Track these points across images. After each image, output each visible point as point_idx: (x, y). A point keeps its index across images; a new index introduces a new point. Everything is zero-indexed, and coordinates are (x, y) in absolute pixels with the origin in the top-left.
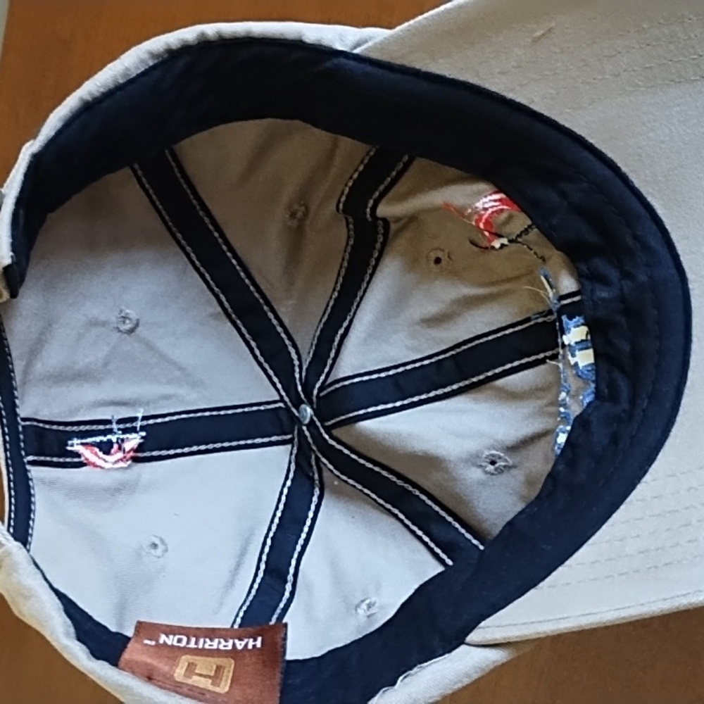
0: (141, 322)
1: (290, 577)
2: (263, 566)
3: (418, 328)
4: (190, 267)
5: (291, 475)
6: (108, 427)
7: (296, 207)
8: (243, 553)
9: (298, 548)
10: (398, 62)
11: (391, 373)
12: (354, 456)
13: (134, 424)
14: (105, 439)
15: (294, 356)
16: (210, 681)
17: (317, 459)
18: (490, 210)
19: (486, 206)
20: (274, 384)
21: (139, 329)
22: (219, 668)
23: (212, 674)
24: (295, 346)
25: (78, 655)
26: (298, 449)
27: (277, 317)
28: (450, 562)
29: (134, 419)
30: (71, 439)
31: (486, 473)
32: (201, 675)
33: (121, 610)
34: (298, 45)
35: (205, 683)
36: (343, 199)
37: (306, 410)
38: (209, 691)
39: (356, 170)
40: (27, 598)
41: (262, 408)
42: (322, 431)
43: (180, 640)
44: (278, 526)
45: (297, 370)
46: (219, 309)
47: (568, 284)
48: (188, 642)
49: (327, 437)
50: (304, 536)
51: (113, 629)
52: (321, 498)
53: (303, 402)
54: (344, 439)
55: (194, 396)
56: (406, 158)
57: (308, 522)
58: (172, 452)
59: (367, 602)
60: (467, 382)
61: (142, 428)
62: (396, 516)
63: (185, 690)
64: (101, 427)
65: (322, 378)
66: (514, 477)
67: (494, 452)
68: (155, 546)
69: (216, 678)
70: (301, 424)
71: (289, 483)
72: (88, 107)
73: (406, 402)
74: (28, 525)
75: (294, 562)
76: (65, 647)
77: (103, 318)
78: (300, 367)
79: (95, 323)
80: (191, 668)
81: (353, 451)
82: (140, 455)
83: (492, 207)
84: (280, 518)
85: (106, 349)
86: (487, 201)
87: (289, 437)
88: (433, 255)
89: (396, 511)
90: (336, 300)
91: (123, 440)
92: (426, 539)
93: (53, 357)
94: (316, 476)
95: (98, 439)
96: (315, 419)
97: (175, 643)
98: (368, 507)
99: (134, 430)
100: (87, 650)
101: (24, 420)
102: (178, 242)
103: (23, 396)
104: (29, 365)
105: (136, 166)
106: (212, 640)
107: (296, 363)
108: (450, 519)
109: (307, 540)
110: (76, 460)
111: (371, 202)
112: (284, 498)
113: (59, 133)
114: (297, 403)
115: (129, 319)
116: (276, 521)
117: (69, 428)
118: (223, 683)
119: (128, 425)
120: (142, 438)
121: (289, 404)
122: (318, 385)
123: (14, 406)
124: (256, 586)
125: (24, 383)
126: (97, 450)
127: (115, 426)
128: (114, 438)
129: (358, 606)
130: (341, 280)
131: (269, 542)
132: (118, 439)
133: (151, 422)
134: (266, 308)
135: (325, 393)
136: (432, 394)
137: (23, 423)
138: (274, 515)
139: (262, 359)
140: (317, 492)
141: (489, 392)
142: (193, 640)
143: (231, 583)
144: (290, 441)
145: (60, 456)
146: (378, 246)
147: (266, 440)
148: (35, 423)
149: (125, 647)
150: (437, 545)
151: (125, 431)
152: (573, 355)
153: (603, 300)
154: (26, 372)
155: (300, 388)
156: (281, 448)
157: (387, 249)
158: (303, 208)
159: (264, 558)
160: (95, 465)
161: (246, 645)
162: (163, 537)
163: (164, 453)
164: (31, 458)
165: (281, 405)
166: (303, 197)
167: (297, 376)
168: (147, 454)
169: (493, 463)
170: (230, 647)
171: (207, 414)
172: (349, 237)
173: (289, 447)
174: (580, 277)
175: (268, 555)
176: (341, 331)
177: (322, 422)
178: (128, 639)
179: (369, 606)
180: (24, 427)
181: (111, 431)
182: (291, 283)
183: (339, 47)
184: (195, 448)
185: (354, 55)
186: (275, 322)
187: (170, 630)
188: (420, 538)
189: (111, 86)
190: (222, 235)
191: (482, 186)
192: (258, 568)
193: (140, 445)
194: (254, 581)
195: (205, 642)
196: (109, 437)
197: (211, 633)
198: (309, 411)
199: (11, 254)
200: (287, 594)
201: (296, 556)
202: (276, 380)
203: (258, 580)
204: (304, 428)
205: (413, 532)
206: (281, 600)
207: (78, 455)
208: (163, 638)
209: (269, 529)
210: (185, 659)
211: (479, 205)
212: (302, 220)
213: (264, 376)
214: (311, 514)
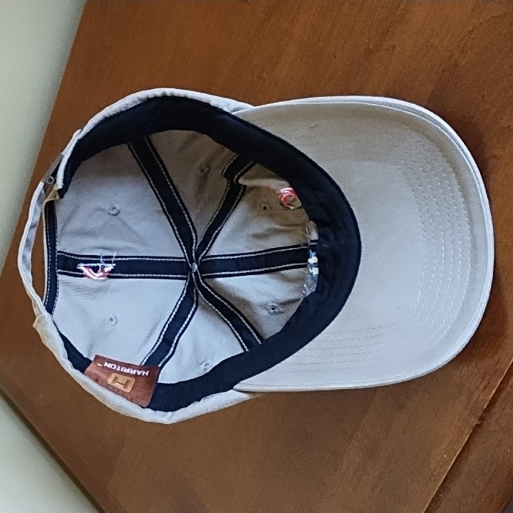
0: (122, 211)
1: (173, 345)
2: (162, 337)
3: (251, 238)
4: (149, 187)
5: (184, 295)
6: (98, 259)
7: (204, 167)
8: (154, 329)
9: (180, 331)
10: (251, 122)
11: (236, 257)
12: (212, 293)
13: (111, 259)
14: (95, 265)
15: (194, 237)
16: (123, 386)
17: (197, 291)
18: (287, 195)
19: (285, 192)
20: (183, 250)
21: (120, 214)
22: (128, 381)
23: (125, 383)
24: (195, 233)
25: (67, 366)
26: (189, 284)
27: (189, 217)
28: (247, 350)
29: (111, 257)
30: (79, 263)
31: (270, 313)
32: (119, 383)
33: (90, 348)
34: (207, 105)
35: (121, 387)
36: (225, 171)
37: (195, 266)
38: (121, 390)
39: (230, 162)
40: (49, 338)
41: (175, 260)
42: (200, 278)
43: (113, 367)
44: (173, 319)
45: (194, 245)
46: (161, 209)
47: (314, 236)
48: (117, 367)
49: (201, 281)
50: (184, 326)
51: (85, 356)
52: (196, 309)
53: (194, 262)
54: (209, 284)
55: (142, 249)
56: (252, 162)
57: (188, 320)
58: (127, 275)
59: (205, 363)
60: (269, 269)
61: (115, 262)
62: (228, 324)
63: (111, 388)
64: (95, 259)
65: (204, 252)
66: (282, 317)
67: (274, 304)
68: (112, 320)
69: (126, 385)
70: (192, 272)
71: (182, 299)
72: (106, 120)
73: (240, 272)
74: (54, 302)
75: (176, 338)
76: (63, 362)
77: (103, 207)
78: (196, 243)
79: (99, 209)
80: (116, 379)
81: (213, 290)
82: (111, 275)
83: (287, 193)
84: (175, 316)
85: (102, 222)
86: (286, 190)
87: (186, 276)
88: (263, 205)
89: (229, 322)
90: (217, 215)
91: (104, 267)
92: (240, 338)
93: (76, 223)
94: (195, 298)
95: (92, 265)
96: (198, 271)
97: (111, 368)
98: (217, 317)
99: (110, 262)
100: (72, 364)
101: (59, 252)
102: (145, 174)
103: (60, 240)
104: (65, 225)
105: (130, 143)
106: (133, 370)
107: (195, 241)
108: (252, 331)
109: (185, 328)
110: (80, 274)
111: (236, 177)
112: (178, 306)
113: (92, 131)
114: (192, 261)
115: (116, 209)
116: (173, 316)
117: (79, 258)
118: (128, 388)
119: (108, 260)
120: (114, 267)
121: (188, 261)
122: (202, 255)
123: (55, 245)
124: (157, 346)
125: (61, 235)
126: (91, 270)
127: (101, 260)
128: (100, 265)
129: (201, 364)
130: (221, 206)
131: (167, 326)
132: (102, 266)
133: (120, 259)
134: (184, 212)
135: (204, 260)
136: (253, 271)
137: (58, 254)
138: (172, 314)
139: (178, 236)
140: (194, 306)
141: (277, 275)
142: (119, 367)
143: (145, 342)
144: (186, 279)
145: (73, 271)
146: (240, 194)
147: (174, 276)
148: (64, 254)
149: (89, 365)
150: (244, 342)
151: (106, 262)
152: (311, 269)
153: (325, 248)
154: (62, 229)
155: (194, 255)
156: (181, 281)
157: (243, 197)
158: (208, 169)
159: (163, 333)
160: (89, 277)
161: (141, 374)
162: (117, 316)
163: (123, 275)
164: (59, 270)
165: (184, 260)
166: (208, 164)
167: (194, 248)
168: (115, 275)
169: (273, 309)
170: (134, 373)
171: (148, 259)
172: (227, 187)
173: (185, 281)
174: (320, 235)
175: (165, 332)
176: (217, 232)
177: (201, 273)
178: (90, 362)
179: (206, 365)
180: (58, 255)
181: (99, 262)
182: (198, 202)
183: (226, 109)
184: (139, 275)
185: (231, 115)
186: (187, 219)
187: (110, 361)
188: (237, 337)
189: (119, 111)
190: (167, 174)
191: (284, 182)
192: (159, 338)
193: (112, 270)
194: (156, 343)
195: (124, 369)
196: (98, 264)
197: (128, 366)
198: (196, 267)
199: (63, 184)
200: (171, 352)
201: (178, 335)
202: (184, 247)
203: (159, 343)
204: (193, 274)
205: (234, 333)
206: (166, 355)
207: (82, 271)
208: (106, 364)
209: (168, 320)
210: (114, 375)
211: (282, 191)
212: (206, 174)
213: (179, 245)
214: (189, 316)
